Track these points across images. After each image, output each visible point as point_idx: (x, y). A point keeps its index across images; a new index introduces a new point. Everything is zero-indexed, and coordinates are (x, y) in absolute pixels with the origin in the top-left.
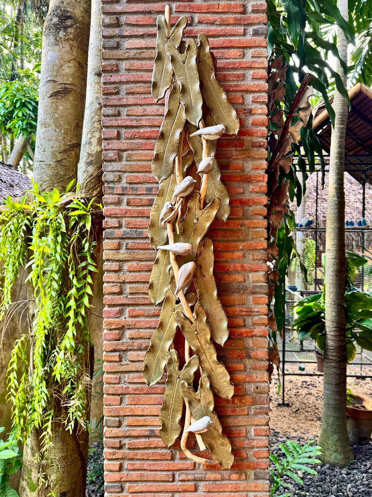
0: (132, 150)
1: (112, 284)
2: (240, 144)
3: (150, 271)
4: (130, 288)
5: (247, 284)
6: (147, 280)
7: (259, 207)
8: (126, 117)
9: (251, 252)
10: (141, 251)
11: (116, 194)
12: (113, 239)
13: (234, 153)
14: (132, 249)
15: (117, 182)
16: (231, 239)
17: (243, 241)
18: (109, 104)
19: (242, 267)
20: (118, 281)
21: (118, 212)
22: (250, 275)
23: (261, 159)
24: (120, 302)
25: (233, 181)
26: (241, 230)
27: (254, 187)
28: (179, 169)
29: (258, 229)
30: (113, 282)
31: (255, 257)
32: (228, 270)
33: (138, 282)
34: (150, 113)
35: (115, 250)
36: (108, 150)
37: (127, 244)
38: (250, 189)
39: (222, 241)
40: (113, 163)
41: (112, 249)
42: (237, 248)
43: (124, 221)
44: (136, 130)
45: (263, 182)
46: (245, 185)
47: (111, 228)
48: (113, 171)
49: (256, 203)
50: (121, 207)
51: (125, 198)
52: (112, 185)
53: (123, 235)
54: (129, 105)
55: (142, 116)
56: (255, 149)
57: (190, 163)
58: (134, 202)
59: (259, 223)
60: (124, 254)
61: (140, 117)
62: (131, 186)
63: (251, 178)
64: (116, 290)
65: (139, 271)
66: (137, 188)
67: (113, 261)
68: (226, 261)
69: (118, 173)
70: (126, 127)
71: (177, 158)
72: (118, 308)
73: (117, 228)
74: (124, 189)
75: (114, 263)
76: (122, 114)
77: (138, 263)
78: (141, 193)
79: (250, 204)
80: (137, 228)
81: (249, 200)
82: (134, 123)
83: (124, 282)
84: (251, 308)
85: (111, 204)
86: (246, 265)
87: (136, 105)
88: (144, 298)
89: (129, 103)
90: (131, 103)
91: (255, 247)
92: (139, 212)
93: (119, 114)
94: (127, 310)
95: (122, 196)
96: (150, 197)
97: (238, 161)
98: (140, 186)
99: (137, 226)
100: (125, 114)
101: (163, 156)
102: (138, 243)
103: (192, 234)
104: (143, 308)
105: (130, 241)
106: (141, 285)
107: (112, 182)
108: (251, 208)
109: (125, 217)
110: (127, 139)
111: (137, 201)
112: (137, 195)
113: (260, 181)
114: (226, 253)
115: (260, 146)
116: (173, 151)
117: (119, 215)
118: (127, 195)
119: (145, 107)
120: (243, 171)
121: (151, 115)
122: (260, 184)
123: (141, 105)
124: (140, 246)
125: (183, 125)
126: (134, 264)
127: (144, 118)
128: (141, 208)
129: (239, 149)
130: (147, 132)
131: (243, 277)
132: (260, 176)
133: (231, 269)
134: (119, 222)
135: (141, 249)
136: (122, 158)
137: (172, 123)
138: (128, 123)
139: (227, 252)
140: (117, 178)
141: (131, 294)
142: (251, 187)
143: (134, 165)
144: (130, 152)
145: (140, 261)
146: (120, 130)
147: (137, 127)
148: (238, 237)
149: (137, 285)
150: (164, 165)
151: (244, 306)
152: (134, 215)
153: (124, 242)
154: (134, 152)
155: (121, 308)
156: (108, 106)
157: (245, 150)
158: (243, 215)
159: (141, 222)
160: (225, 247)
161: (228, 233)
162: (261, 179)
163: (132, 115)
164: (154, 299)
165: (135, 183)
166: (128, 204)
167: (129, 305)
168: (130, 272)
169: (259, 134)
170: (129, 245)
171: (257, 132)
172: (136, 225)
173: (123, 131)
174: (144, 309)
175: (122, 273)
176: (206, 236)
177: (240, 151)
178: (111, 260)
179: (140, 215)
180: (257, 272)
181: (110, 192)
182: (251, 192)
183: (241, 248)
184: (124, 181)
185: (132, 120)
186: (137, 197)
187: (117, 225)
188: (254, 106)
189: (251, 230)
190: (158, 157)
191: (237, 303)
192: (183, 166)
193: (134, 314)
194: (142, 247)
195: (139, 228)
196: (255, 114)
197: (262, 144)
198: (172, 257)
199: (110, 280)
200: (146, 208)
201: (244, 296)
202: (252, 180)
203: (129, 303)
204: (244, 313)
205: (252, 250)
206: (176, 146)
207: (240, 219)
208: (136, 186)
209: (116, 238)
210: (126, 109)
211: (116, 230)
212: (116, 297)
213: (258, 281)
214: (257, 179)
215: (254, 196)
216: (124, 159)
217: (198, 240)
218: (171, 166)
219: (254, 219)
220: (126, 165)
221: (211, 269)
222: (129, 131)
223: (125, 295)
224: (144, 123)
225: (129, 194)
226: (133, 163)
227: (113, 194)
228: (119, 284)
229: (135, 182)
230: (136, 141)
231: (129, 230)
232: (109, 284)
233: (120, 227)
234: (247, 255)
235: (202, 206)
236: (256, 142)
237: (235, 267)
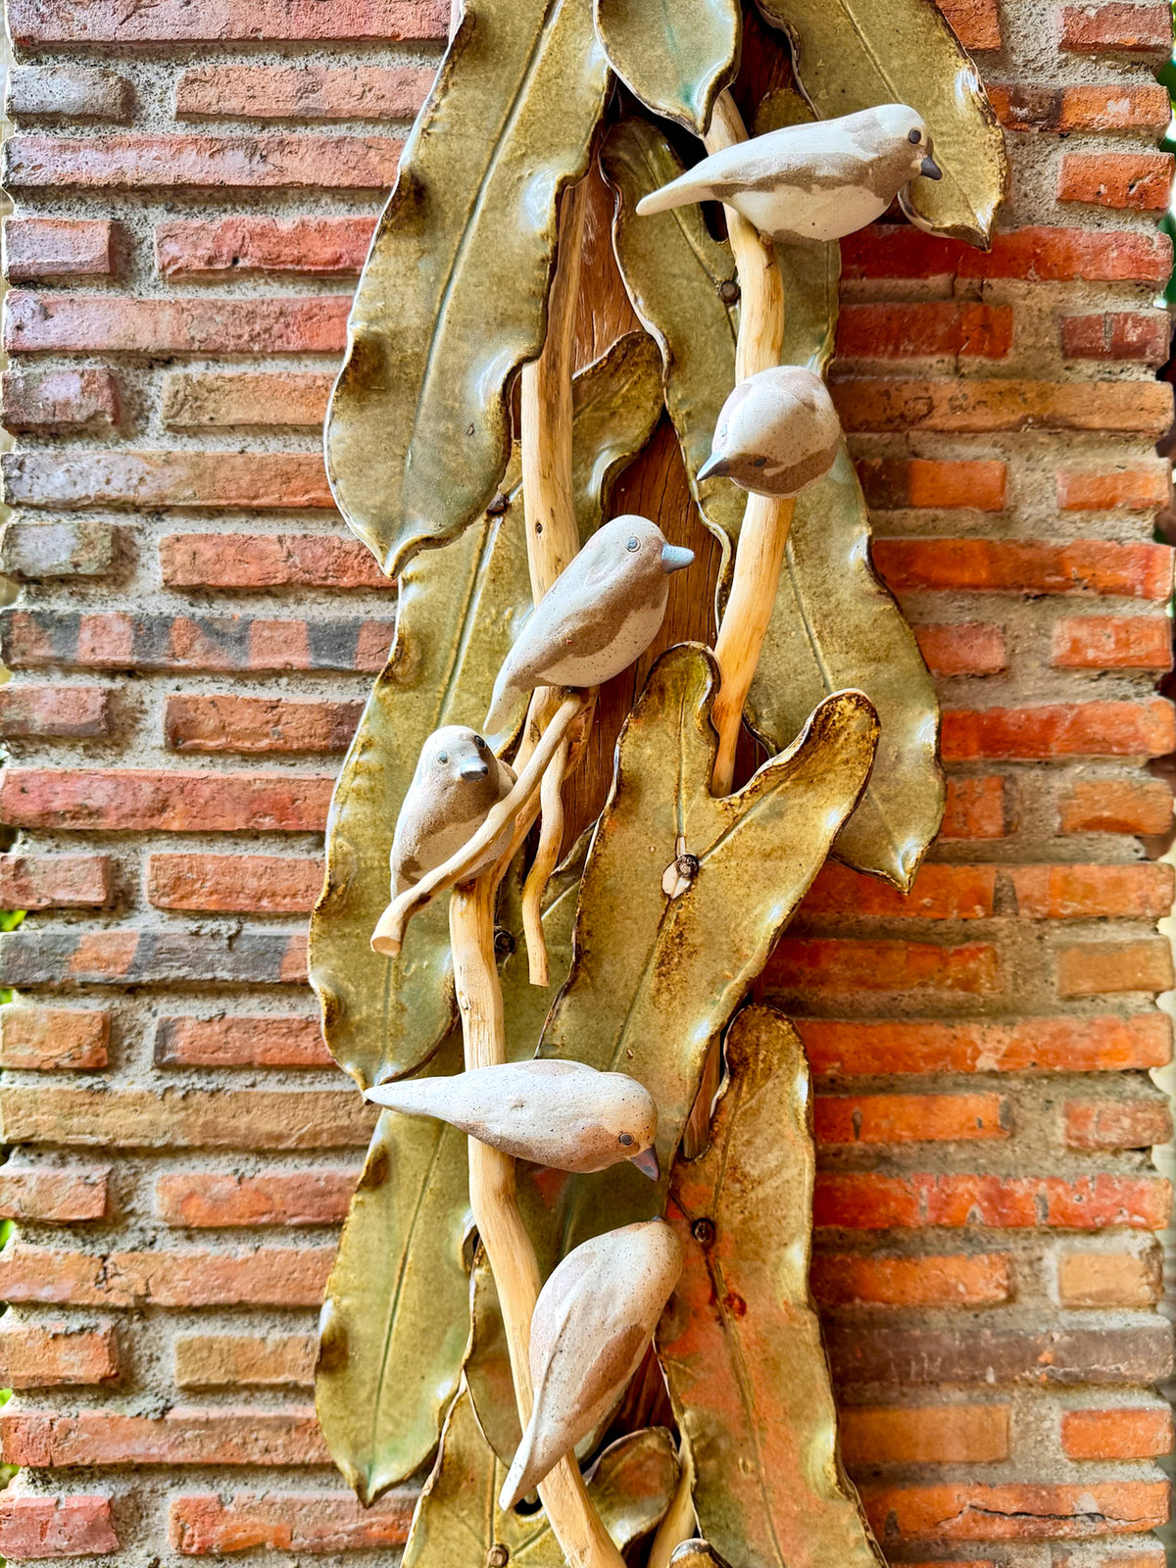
0: (215, 355)
1: (56, 1323)
2: (986, 327)
3: (335, 1226)
4: (186, 1350)
5: (1026, 1320)
6: (308, 1299)
7: (1111, 772)
8: (181, 131)
9: (1058, 1093)
10: (271, 1085)
11: (89, 669)
12: (64, 991)
13: (946, 387)
14: (209, 1070)
15: (98, 579)
16: (913, 996)
17: (1002, 1012)
18: (53, 32)
19: (997, 1196)
20: (100, 1298)
21: (98, 800)
22: (1053, 1254)
23: (1127, 437)
24: (115, 1453)
25: (936, 586)
26: (990, 936)
27: (1083, 633)
28: (547, 473)
29: (1111, 933)
30: (62, 1306)
31: (1092, 1135)
32: (898, 1223)
33: (242, 1309)
34: (348, 106)
35: (80, 1072)
36: (43, 353)
37: (165, 1032)
38: (1058, 650)
39: (854, 1012)
40: (75, 448)
41: (57, 1070)
42: (957, 1059)
43: (146, 863)
44: (248, 219)
45: (1147, 596)
46: (1021, 617)
47: (53, 911)
48: (72, 507)
49: (1097, 749)
50: (130, 764)
51: (157, 699)
52: (61, 605)
53: (135, 968)
54: (205, 48)
55: (292, 121)
56: (1087, 367)
57: (635, 429)
58: (222, 729)
59: (1118, 884)
60: (139, 1102)
61: (281, 132)
62: (202, 611)
63: (1058, 567)
64: (84, 1363)
65: (256, 1230)
66: (247, 624)
67: (64, 1152)
68: (884, 1159)
69: (112, 520)
70: (180, 195)
71: (530, 375)
72: (100, 1493)
73: (92, 911)
74: (146, 630)
75: (74, 1170)
76: (153, 108)
77: (248, 1167)
78: (277, 662)
79: (1055, 751)
80: (242, 916)
81: (1050, 723)
82: (234, 169)
83: (143, 1309)
84: (1054, 1490)
85: (53, 738)
86: (1021, 1188)
87: (249, 45)
88: (288, 1425)
89: (199, 32)
90: (213, 33)
91: (1090, 1057)
92: (256, 800)
93: (128, 110)
94: (171, 1501)
95: (135, 687)
96: (335, 694)
97: (967, 451)
98: (263, 610)
99: (243, 903)
100: (173, 106)
101: (421, 361)
102: (252, 1026)
103: (650, 982)
104: (281, 1491)
105: (191, 1011)
106: (271, 1334)
107: (63, 580)
108: (1060, 783)
109: (153, 834)
110: (180, 276)
111: (245, 720)
112: (242, 676)
113: (1126, 591)
114: (882, 1102)
115: (1124, 352)
116: (503, 322)
117: (105, 824)
118: (172, 673)
119: (319, 63)
120: (1002, 513)
121: (353, 118)
122: (1126, 610)
123: (287, 47)
124: (259, 1047)
125: (581, 133)
126: (218, 1173)
127: (301, 132)
128: (270, 770)
129: (972, 362)
130: (322, 229)
131: (999, 1275)
132: (1122, 558)
133: (922, 1215)
134: (112, 871)
135: (268, 1068)
136: (143, 415)
137: (496, 115)
138: (193, 168)
139: (888, 1089)
140: (103, 550)
141: (196, 1391)
142: (1061, 632)
143: (221, 460)
144: (196, 370)
145: (262, 1153)
146: (130, 214)
147: (255, 196)
148: (968, 984)
149: (238, 1331)
150: (425, 426)
151: (1005, 1471)
152: (223, 824)
153: (143, 1016)
154: (230, 371)
155: (121, 1489)
156: (54, 48)
157: (1019, 373)
158: (1008, 829)
159: (271, 870)
160: (877, 1054)
161: (898, 957)
162: (1129, 574)
163: (223, 117)
164: (356, 1447)
165: (232, 593)
166: (178, 740)
167: (179, 1471)
168: (190, 1232)
169: (1114, 265)
170: (181, 1040)
171: (1099, 252)
172: (231, 892)
173: (153, 224)
174: (289, 1505)
175: (131, 1240)
176: (754, 995)
177: (983, 375)
178: (51, 1145)
179: (268, 823)
180: (1094, 1232)
181: (43, 651)
182: (1063, 668)
183: (986, 1062)
184: (152, 573)
185: (217, 150)
186: (247, 692)
187: (95, 895)
188: (1077, 77)
189: (1057, 934)
190: (380, 367)
191: (956, 1451)
192: (583, 452)
193: (217, 1534)
194: (275, 1056)
195: (258, 917)
196: (1086, 130)
197: (1133, 336)
198: (483, 1174)
199: (44, 1294)
200: (306, 771)
201: (1009, 1409)
202: (1068, 584)
203: (180, 1456)
204: (1000, 1528)
205: (1068, 1076)
206: (524, 285)
207: (979, 860)
208: (234, 610)
209: (87, 988)
210: (181, 73)
211: (89, 931)
212: (86, 1411)
213: (1104, 1300)
214: (1107, 577)
215: (1079, 692)
216: (157, 420)
217: (697, 1032)
218: (487, 438)
219: (1087, 859)
220: (168, 460)
221: (797, 1257)
222: (196, 223)
223: (146, 1403)
224: (302, 168)
225: (186, 672)
226: (215, 447)
227: (68, 669)
228: (106, 1323)
229: (229, 579)
230: (246, 294)
231: (182, 927)
232: (36, 1321)
233: (119, 902)
234: (1029, 1110)
235: (726, 767)
236: (1090, 323)
237: (943, 1203)
